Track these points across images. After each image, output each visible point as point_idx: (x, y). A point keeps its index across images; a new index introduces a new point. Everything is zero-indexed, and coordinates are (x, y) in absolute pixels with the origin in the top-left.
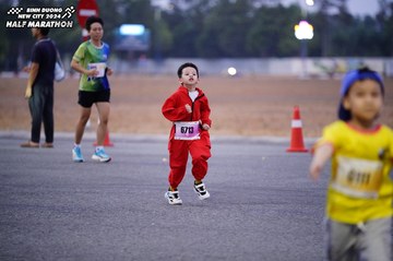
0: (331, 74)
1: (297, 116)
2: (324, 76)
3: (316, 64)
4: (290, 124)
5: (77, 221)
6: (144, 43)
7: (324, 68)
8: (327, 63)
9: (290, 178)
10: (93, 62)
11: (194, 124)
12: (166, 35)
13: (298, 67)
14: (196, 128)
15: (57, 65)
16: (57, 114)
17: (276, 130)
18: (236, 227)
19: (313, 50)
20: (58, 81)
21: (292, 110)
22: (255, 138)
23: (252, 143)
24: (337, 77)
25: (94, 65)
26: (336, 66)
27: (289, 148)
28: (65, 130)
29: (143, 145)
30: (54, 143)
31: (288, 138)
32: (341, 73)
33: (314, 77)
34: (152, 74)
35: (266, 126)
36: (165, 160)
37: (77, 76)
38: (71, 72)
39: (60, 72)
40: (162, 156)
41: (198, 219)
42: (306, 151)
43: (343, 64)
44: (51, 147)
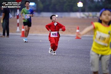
0: (88, 17)
1: (78, 29)
2: (86, 17)
3: (83, 14)
4: (76, 31)
5: (16, 58)
6: (35, 8)
7: (86, 15)
9: (76, 46)
12: (41, 6)
13: (79, 15)
15: (10, 14)
16: (10, 28)
17: (72, 33)
18: (61, 60)
19: (83, 10)
20: (10, 18)
21: (77, 27)
22: (66, 35)
24: (90, 18)
26: (89, 15)
27: (76, 38)
28: (12, 32)
29: (34, 37)
30: (9, 36)
31: (75, 35)
32: (90, 16)
33: (83, 18)
34: (37, 17)
35: (69, 32)
36: (41, 41)
37: (16, 17)
38: (14, 16)
39: (11, 16)
40: (40, 40)
41: (50, 58)
42: (81, 39)
43: (91, 14)
44: (8, 37)
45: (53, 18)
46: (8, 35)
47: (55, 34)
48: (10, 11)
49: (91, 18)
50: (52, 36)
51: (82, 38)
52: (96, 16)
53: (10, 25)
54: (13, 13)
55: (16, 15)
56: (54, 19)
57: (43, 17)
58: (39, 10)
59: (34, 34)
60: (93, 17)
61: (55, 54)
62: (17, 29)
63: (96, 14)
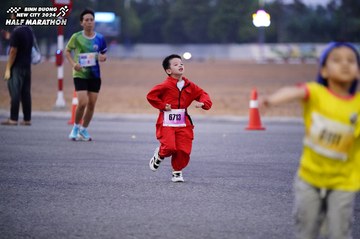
0: (286, 59)
1: (255, 97)
2: (279, 60)
3: (272, 50)
4: (248, 104)
5: (53, 193)
6: (114, 30)
7: (279, 53)
8: (283, 48)
9: (249, 154)
10: (82, 52)
11: (180, 111)
12: (135, 22)
13: (257, 52)
14: (183, 116)
15: (34, 49)
16: (34, 95)
17: (236, 111)
18: (199, 199)
19: (270, 37)
20: (35, 64)
21: (252, 92)
22: (217, 117)
23: (214, 122)
24: (292, 62)
25: (84, 55)
26: (291, 52)
27: (248, 126)
28: (42, 110)
30: (32, 121)
31: (246, 118)
32: (295, 57)
33: (271, 61)
34: (122, 58)
35: (226, 106)
36: (134, 137)
37: (53, 60)
38: (48, 56)
39: (37, 55)
40: (133, 134)
41: (164, 191)
42: (263, 129)
43: (296, 49)
44: (29, 125)
45: (172, 66)
46: (27, 117)
47: (178, 117)
48: (35, 40)
49: (297, 62)
50: (167, 123)
51: (268, 128)
52: (311, 57)
53: (34, 84)
54: (44, 48)
55: (53, 52)
56: (177, 68)
57: (140, 59)
58: (127, 37)
59: (111, 116)
60: (303, 58)
61: (181, 178)
62: (56, 98)
63: (314, 50)
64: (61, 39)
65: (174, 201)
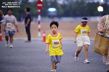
62: (38, 34)
64: (39, 17)
65: (74, 64)
